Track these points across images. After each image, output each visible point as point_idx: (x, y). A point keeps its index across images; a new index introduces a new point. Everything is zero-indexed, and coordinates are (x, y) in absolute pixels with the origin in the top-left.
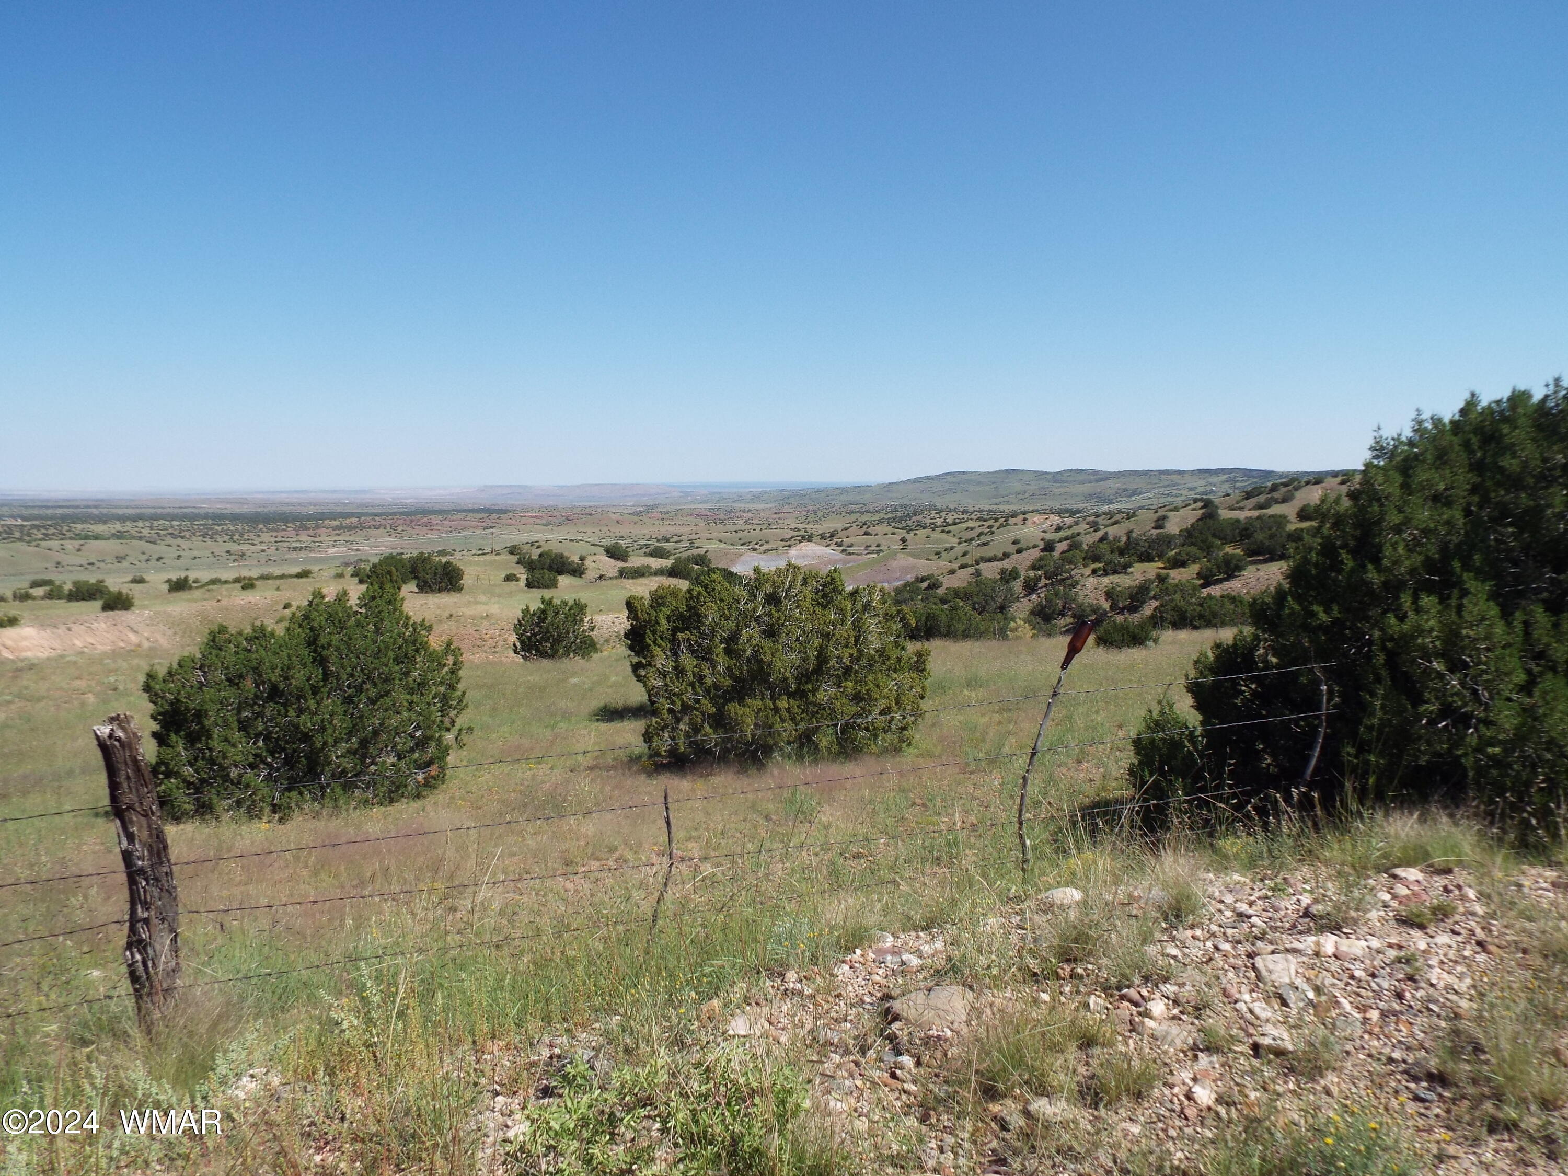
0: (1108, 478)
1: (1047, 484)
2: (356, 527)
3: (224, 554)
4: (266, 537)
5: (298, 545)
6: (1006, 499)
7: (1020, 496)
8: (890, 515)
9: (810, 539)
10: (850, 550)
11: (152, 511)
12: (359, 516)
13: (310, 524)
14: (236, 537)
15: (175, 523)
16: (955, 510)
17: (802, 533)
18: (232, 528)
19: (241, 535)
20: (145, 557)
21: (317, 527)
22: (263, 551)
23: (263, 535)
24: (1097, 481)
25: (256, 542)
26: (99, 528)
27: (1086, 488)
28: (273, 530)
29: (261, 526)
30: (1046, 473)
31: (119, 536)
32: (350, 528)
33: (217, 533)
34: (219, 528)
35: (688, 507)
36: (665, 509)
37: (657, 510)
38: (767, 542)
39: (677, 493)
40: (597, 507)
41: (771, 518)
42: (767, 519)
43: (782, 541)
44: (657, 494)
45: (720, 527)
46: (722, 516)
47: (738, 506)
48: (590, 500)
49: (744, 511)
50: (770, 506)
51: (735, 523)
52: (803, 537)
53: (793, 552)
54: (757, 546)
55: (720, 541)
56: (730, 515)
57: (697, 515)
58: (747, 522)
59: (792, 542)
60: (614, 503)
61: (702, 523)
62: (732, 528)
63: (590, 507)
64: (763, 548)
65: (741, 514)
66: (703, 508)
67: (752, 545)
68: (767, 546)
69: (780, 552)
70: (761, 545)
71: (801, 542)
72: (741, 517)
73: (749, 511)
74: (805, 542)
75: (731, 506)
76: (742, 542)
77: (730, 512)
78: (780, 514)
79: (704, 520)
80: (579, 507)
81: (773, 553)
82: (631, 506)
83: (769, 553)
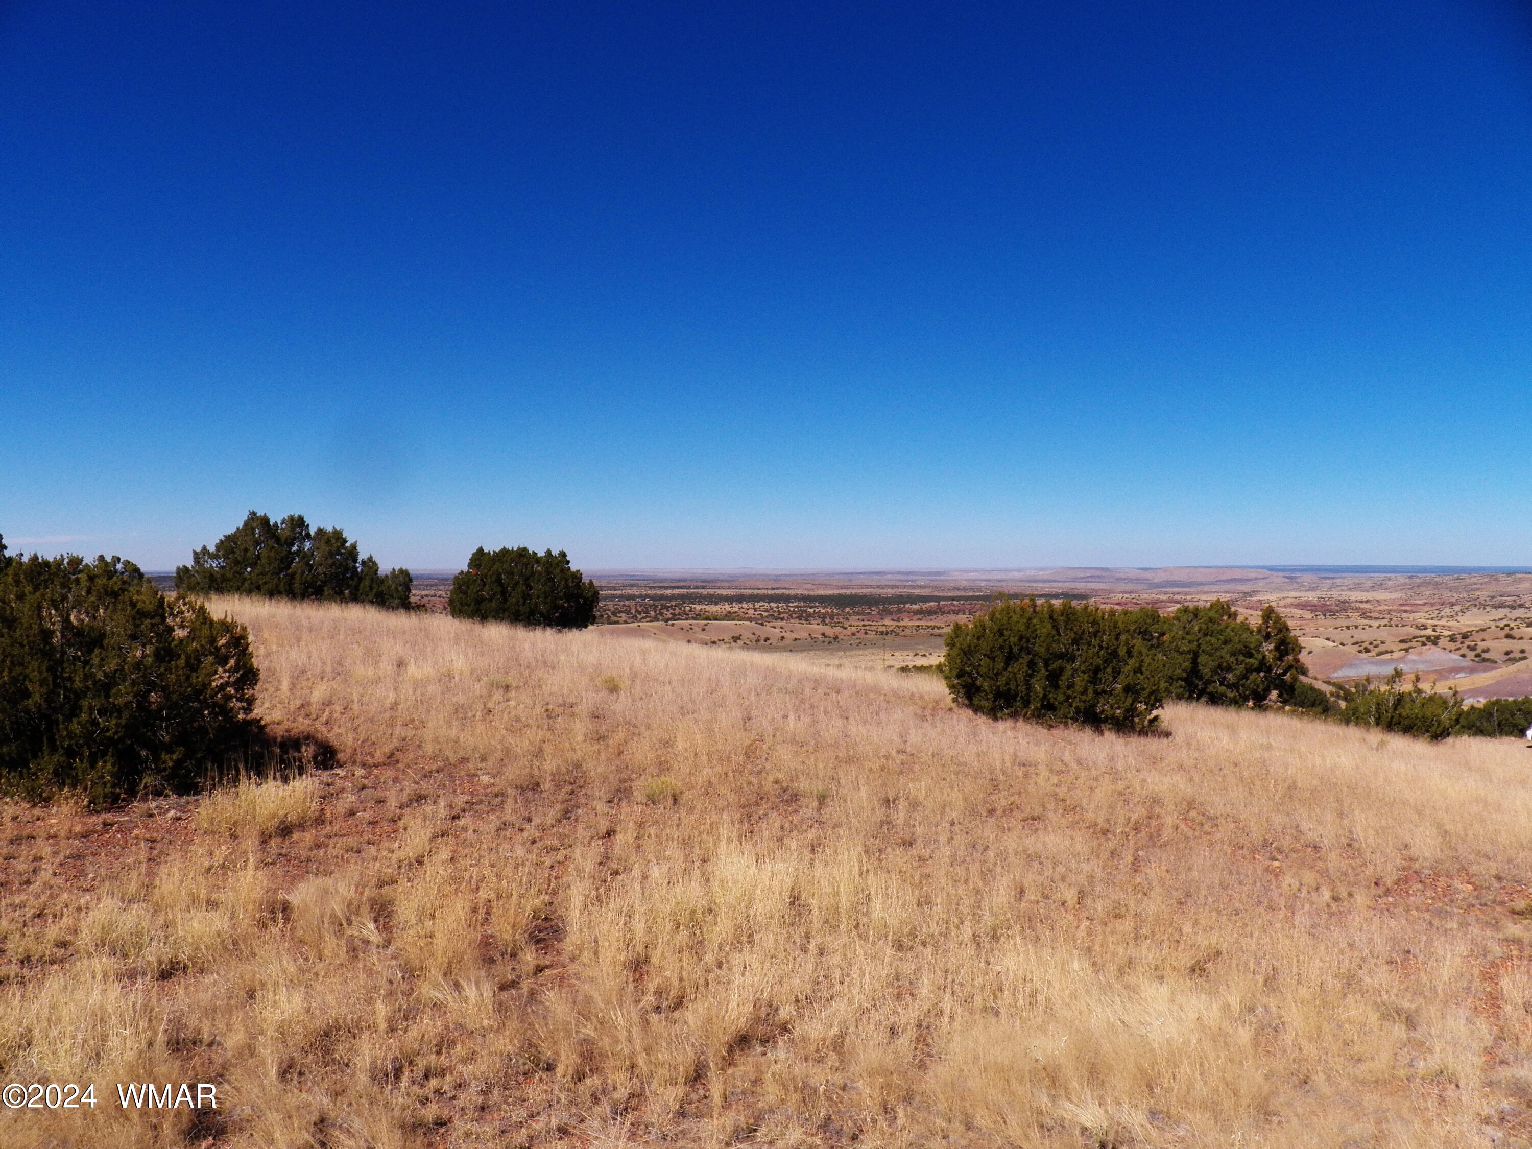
2: (935, 613)
3: (820, 637)
4: (854, 620)
5: (884, 629)
9: (1435, 641)
10: (1485, 655)
11: (750, 592)
12: (938, 599)
13: (893, 607)
14: (827, 621)
15: (773, 605)
17: (1429, 632)
18: (823, 611)
19: (832, 617)
20: (756, 637)
21: (900, 611)
22: (853, 634)
23: (851, 618)
25: (846, 624)
26: (713, 609)
28: (859, 614)
29: (847, 610)
31: (729, 616)
32: (930, 612)
33: (810, 615)
34: (812, 610)
35: (1293, 595)
36: (1266, 598)
37: (1255, 599)
38: (1383, 643)
39: (1279, 578)
40: (1186, 594)
41: (1395, 611)
42: (1389, 612)
43: (1402, 641)
44: (1256, 579)
45: (1330, 622)
46: (1334, 607)
47: (1354, 596)
48: (1177, 586)
49: (1361, 602)
50: (1395, 596)
51: (1348, 617)
52: (1428, 638)
53: (1412, 656)
54: (1371, 647)
55: (1328, 639)
56: (1344, 606)
57: (1303, 606)
58: (1364, 615)
59: (1413, 644)
60: (1206, 589)
61: (1308, 615)
62: (1344, 622)
63: (1178, 593)
64: (1377, 650)
65: (1358, 605)
66: (1311, 596)
67: (1366, 644)
68: (1382, 648)
69: (1396, 655)
70: (1376, 646)
71: (1424, 644)
72: (1358, 609)
73: (1367, 601)
74: (1429, 644)
75: (1346, 595)
76: (1354, 640)
77: (1344, 602)
78: (1406, 606)
79: (1312, 611)
80: (1166, 593)
81: (1387, 656)
82: (1225, 592)
83: (1382, 657)
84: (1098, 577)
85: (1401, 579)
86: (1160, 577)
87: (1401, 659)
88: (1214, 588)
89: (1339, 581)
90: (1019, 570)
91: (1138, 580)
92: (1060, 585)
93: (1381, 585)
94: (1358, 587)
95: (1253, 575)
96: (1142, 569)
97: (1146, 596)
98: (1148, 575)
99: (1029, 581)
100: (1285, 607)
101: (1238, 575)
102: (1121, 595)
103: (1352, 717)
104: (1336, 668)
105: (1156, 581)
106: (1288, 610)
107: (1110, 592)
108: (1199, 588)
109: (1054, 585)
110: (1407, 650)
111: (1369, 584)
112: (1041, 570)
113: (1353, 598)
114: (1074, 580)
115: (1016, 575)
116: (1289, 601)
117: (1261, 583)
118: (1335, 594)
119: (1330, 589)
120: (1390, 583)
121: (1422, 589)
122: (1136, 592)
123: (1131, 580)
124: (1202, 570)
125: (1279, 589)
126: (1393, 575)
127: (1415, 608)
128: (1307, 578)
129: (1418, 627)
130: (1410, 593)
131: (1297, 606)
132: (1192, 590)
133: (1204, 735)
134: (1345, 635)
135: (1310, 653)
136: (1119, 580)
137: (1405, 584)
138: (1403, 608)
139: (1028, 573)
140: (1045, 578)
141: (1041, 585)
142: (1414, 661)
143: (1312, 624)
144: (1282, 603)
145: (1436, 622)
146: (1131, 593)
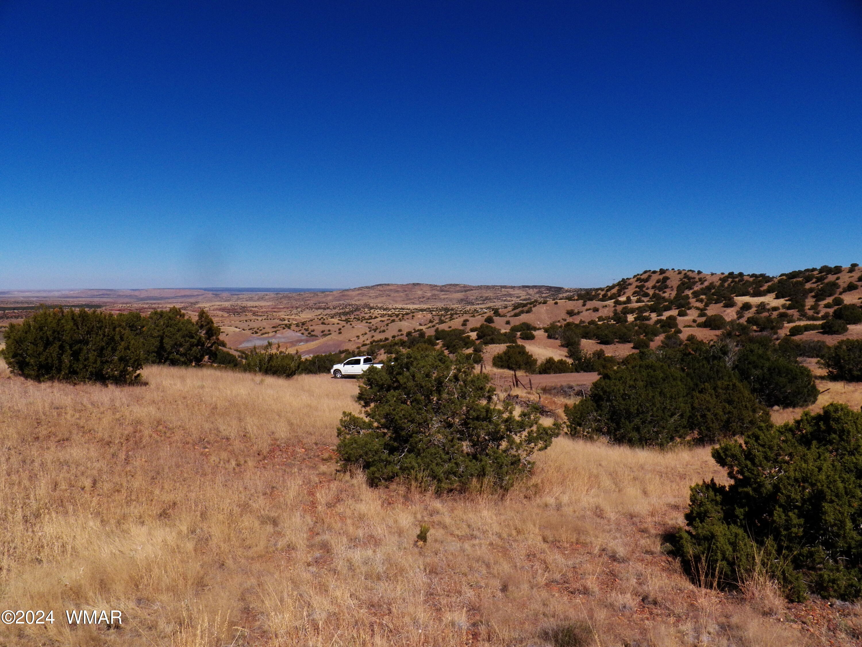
0: (472, 290)
1: (436, 292)
2: (2, 318)
6: (413, 301)
7: (421, 300)
8: (341, 311)
9: (289, 326)
10: (312, 333)
12: (3, 309)
16: (380, 308)
17: (286, 322)
24: (466, 291)
27: (460, 295)
30: (436, 286)
35: (217, 304)
36: (203, 306)
37: (197, 306)
38: (264, 328)
39: (210, 295)
40: (159, 304)
41: (270, 311)
42: (267, 312)
43: (273, 327)
44: (198, 295)
45: (237, 318)
46: (239, 310)
47: (250, 304)
48: (154, 299)
49: (253, 307)
50: (268, 304)
51: (246, 315)
52: (286, 325)
53: (278, 335)
54: (258, 331)
55: (236, 327)
56: (244, 309)
57: (223, 309)
58: (254, 314)
59: (279, 328)
60: (170, 301)
61: (226, 315)
62: (245, 318)
63: (154, 304)
64: (261, 332)
65: (251, 309)
66: (227, 304)
67: (255, 330)
68: (264, 331)
69: (271, 335)
70: (261, 330)
71: (284, 329)
72: (251, 311)
73: (256, 307)
74: (287, 329)
75: (245, 304)
76: (250, 327)
77: (244, 307)
78: (275, 309)
79: (228, 313)
80: (147, 304)
81: (266, 335)
82: (181, 303)
83: (264, 336)
84: (107, 294)
85: (272, 295)
86: (143, 295)
87: (273, 337)
88: (175, 300)
89: (241, 296)
90: (58, 291)
91: (130, 296)
92: (84, 299)
93: (262, 298)
94: (251, 299)
95: (196, 293)
96: (133, 290)
97: (135, 305)
98: (137, 293)
99: (65, 298)
100: (213, 310)
101: (188, 293)
102: (121, 305)
103: (248, 368)
104: (241, 343)
105: (142, 297)
106: (215, 312)
107: (114, 303)
108: (167, 300)
109: (80, 299)
110: (276, 332)
111: (257, 297)
112: (72, 290)
113: (249, 305)
114: (93, 296)
115: (57, 294)
116: (215, 307)
117: (200, 298)
118: (239, 303)
119: (237, 300)
120: (267, 297)
121: (283, 300)
122: (130, 303)
123: (127, 296)
124: (167, 290)
125: (211, 301)
126: (268, 293)
127: (279, 310)
128: (225, 295)
129: (281, 320)
130: (277, 302)
131: (220, 310)
132: (162, 302)
133: (167, 383)
134: (245, 325)
135: (227, 335)
136: (119, 296)
137: (274, 297)
138: (275, 310)
139: (63, 292)
140: (75, 295)
141: (72, 300)
142: (279, 337)
143: (227, 319)
144: (212, 308)
145: (289, 317)
146: (127, 303)
